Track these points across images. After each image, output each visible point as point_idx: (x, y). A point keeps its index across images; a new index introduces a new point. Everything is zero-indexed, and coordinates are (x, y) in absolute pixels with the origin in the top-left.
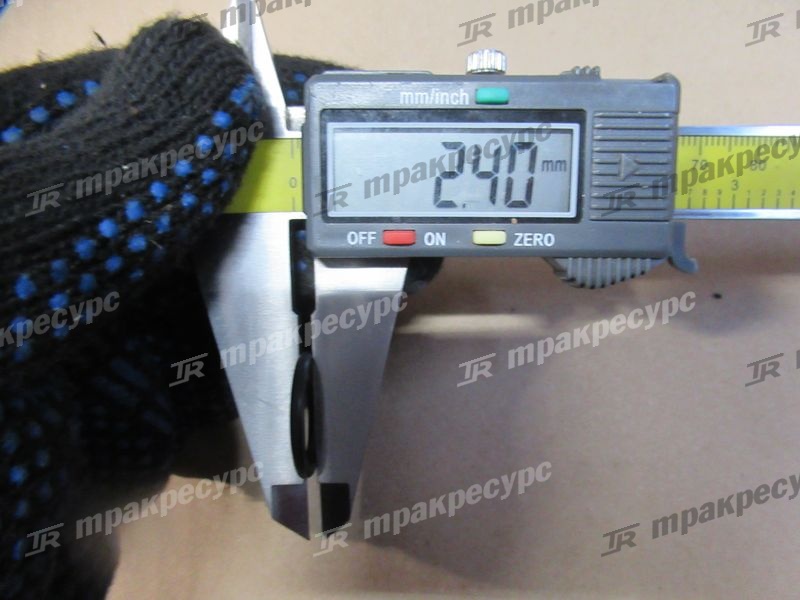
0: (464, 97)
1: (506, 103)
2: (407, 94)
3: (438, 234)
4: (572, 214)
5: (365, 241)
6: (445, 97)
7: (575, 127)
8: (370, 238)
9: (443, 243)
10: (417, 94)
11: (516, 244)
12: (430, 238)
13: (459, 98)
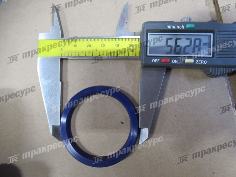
0: (183, 27)
1: (194, 28)
2: (168, 26)
3: (176, 60)
4: (211, 56)
5: (157, 62)
6: (178, 27)
7: (212, 34)
8: (158, 61)
9: (177, 62)
10: (171, 26)
11: (196, 63)
12: (173, 61)
13: (182, 27)
